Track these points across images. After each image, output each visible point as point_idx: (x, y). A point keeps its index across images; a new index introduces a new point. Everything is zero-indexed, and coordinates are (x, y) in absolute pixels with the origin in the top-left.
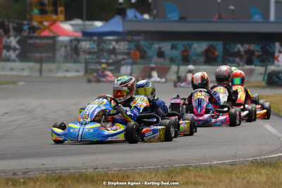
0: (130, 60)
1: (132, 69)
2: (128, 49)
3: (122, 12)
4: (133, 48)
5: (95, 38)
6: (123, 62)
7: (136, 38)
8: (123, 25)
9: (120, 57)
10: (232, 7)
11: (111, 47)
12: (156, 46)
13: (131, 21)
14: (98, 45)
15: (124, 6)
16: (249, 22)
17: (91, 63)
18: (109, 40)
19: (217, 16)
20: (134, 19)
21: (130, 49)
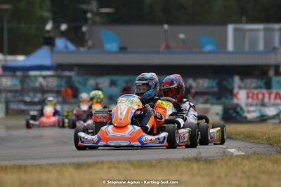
0: (60, 99)
2: (58, 86)
3: (50, 42)
4: (63, 84)
5: (19, 73)
7: (67, 73)
8: (52, 58)
10: (182, 36)
11: (37, 85)
12: (92, 82)
13: (61, 52)
14: (22, 82)
15: (52, 34)
16: (203, 53)
17: (13, 102)
18: (35, 76)
19: (163, 45)
20: (65, 50)
21: (61, 86)
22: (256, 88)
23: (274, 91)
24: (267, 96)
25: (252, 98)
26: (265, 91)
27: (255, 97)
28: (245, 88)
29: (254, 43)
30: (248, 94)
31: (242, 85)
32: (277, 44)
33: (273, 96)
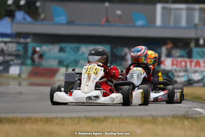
0: (19, 61)
1: (21, 70)
2: (16, 51)
3: (10, 14)
6: (11, 63)
8: (12, 28)
9: (8, 58)
10: (119, 12)
12: (45, 48)
13: (19, 23)
15: (12, 8)
19: (104, 20)
20: (23, 21)
21: (19, 50)
22: (179, 57)
23: (195, 60)
24: (188, 64)
25: (177, 65)
26: (187, 60)
27: (179, 64)
29: (178, 20)
30: (173, 61)
32: (197, 21)
33: (193, 64)
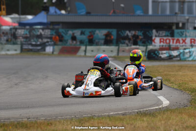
0: (52, 43)
1: (53, 49)
2: (50, 35)
3: (46, 9)
4: (54, 34)
5: (28, 27)
6: (47, 44)
7: (57, 27)
8: (47, 18)
9: (45, 40)
10: (122, 5)
11: (39, 33)
12: (70, 32)
13: (52, 15)
14: (30, 32)
15: (47, 5)
16: (135, 16)
17: (25, 44)
18: (37, 29)
19: (112, 11)
20: (55, 14)
21: (52, 34)
22: (165, 36)
23: (176, 38)
24: (171, 41)
25: (163, 42)
26: (170, 38)
27: (165, 41)
28: (159, 36)
29: (164, 10)
30: (160, 39)
31: (157, 35)
32: (177, 11)
33: (175, 41)
